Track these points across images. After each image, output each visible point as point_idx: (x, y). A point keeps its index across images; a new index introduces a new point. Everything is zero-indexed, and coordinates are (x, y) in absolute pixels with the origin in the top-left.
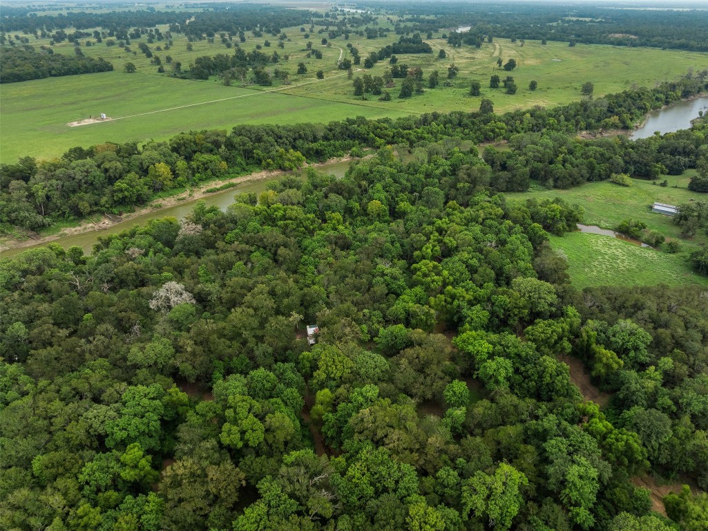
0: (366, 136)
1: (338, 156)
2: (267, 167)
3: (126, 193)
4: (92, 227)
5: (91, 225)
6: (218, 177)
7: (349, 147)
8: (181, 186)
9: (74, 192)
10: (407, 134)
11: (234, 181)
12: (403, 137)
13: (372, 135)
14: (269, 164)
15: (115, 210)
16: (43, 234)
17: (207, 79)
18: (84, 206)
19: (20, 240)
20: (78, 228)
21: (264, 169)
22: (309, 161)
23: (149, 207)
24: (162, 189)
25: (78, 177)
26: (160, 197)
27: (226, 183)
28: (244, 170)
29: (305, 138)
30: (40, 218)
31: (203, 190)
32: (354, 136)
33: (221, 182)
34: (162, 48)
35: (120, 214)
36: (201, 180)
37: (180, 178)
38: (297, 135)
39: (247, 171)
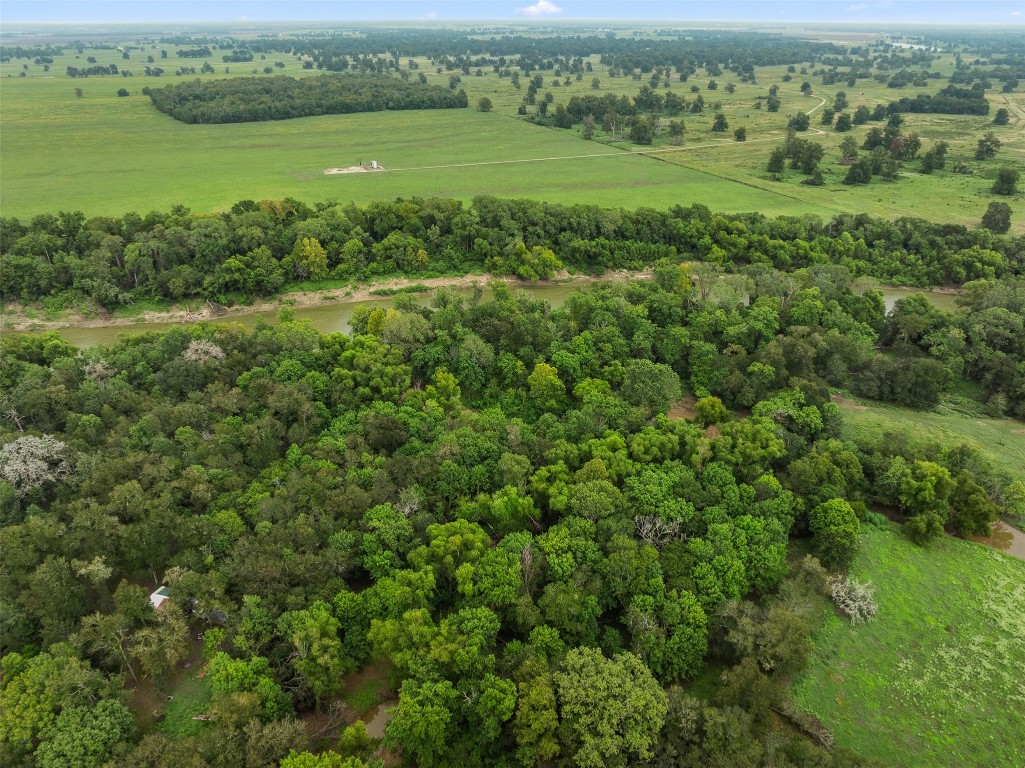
0: (695, 240)
1: (630, 269)
2: (492, 269)
3: (237, 276)
4: (182, 317)
5: (182, 313)
6: (406, 272)
7: (656, 256)
8: (342, 278)
9: (181, 262)
10: (775, 247)
11: (427, 283)
12: (766, 252)
13: (707, 240)
14: (494, 266)
15: (222, 298)
16: (117, 314)
17: (568, 127)
18: (176, 285)
19: (87, 316)
20: (164, 315)
21: (489, 271)
22: (572, 269)
23: (276, 302)
24: (308, 278)
25: (192, 241)
26: (302, 289)
27: (414, 284)
28: (454, 268)
29: (578, 230)
30: (113, 291)
31: (372, 290)
32: (671, 238)
33: (406, 281)
34: (562, 83)
35: (230, 304)
36: (375, 273)
37: (342, 266)
38: (565, 223)
39: (459, 271)
